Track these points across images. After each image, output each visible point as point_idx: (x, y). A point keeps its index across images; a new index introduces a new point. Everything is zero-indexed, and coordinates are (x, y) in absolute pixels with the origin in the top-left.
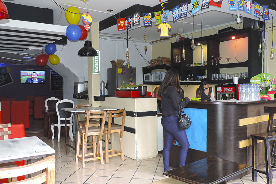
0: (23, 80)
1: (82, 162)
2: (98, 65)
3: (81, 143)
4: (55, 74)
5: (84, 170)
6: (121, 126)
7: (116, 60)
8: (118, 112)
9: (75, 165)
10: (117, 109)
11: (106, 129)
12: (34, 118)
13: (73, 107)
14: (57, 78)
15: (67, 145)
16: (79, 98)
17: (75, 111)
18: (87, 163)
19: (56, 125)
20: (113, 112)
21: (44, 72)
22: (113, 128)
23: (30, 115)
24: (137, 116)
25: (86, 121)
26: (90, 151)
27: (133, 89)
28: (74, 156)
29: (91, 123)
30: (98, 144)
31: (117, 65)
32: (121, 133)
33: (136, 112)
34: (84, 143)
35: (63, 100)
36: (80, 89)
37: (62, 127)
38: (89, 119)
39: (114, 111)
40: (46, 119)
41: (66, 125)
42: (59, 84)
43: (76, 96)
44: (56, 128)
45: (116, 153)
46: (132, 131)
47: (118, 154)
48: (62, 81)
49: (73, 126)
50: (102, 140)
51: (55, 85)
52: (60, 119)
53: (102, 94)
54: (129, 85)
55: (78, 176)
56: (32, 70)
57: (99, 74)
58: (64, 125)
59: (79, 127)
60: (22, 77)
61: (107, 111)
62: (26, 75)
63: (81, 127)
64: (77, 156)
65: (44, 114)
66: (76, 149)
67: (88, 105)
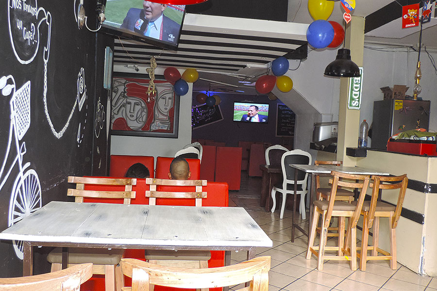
0: (238, 116)
1: (317, 260)
2: (358, 93)
3: (318, 227)
4: (284, 110)
5: (320, 275)
6: (396, 206)
7: (392, 86)
8: (392, 179)
9: (305, 263)
10: (389, 175)
11: (366, 209)
12: (248, 176)
13: (310, 164)
14: (286, 116)
15: (295, 226)
16: (321, 149)
17: (313, 170)
18: (326, 262)
19: (279, 190)
20: (382, 179)
21: (268, 105)
22: (379, 208)
23: (242, 170)
24: (430, 190)
25: (330, 190)
26: (333, 243)
27: (425, 138)
28: (305, 246)
29: (339, 193)
30: (349, 232)
31: (393, 96)
32: (394, 219)
33: (428, 182)
34: (325, 227)
35: (293, 150)
36: (323, 134)
37: (288, 195)
38: (337, 187)
39: (385, 178)
40: (264, 178)
41: (295, 192)
42: (289, 125)
43: (315, 145)
44: (279, 196)
45: (380, 253)
46: (418, 218)
47: (386, 258)
48: (294, 121)
49: (306, 195)
50: (358, 227)
51: (283, 126)
52: (286, 181)
53: (363, 145)
54: (417, 132)
55: (309, 284)
56: (251, 102)
57: (358, 108)
58: (292, 192)
59: (317, 199)
60: (236, 112)
61: (371, 176)
62: (242, 110)
63: (321, 198)
64: (311, 248)
65: (263, 171)
66: (308, 236)
67: (336, 163)
